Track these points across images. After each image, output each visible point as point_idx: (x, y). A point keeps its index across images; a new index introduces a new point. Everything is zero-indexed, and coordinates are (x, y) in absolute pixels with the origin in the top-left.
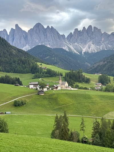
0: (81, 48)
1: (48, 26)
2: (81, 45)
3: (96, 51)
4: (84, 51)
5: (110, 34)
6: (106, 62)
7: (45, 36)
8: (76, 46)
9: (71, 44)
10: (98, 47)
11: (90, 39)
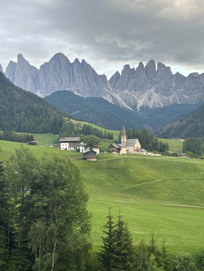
0: (134, 99)
1: (77, 59)
2: (135, 94)
3: (162, 105)
4: (141, 105)
5: (187, 76)
6: (185, 122)
7: (70, 76)
8: (127, 95)
9: (118, 91)
10: (166, 98)
11: (152, 83)
